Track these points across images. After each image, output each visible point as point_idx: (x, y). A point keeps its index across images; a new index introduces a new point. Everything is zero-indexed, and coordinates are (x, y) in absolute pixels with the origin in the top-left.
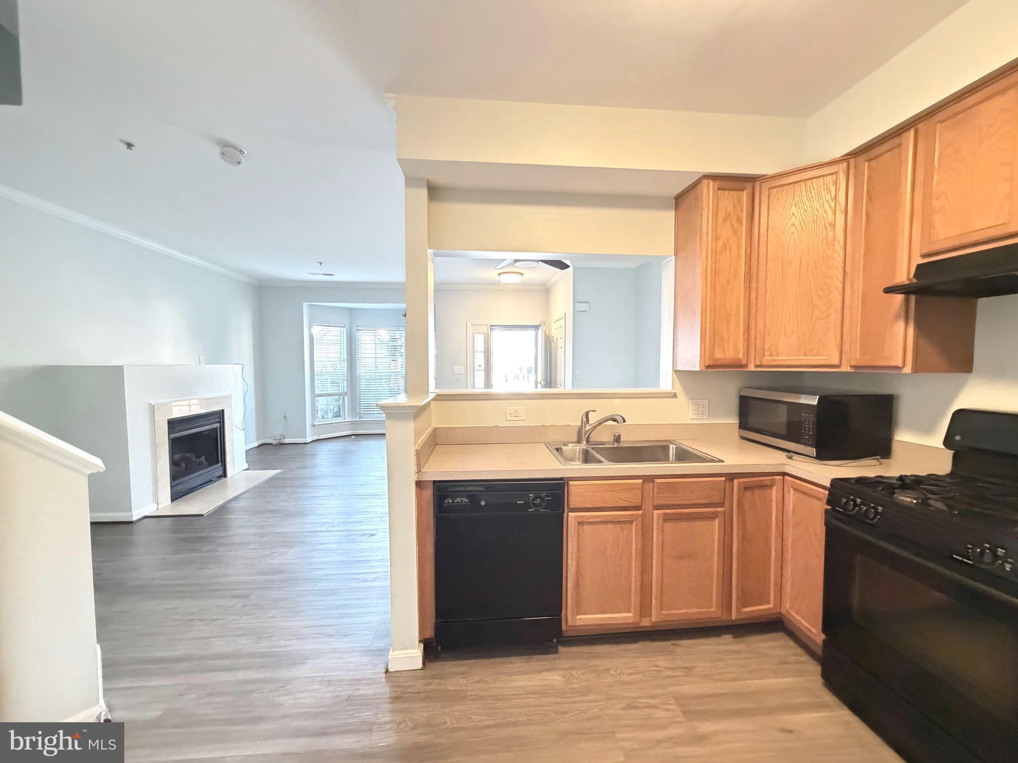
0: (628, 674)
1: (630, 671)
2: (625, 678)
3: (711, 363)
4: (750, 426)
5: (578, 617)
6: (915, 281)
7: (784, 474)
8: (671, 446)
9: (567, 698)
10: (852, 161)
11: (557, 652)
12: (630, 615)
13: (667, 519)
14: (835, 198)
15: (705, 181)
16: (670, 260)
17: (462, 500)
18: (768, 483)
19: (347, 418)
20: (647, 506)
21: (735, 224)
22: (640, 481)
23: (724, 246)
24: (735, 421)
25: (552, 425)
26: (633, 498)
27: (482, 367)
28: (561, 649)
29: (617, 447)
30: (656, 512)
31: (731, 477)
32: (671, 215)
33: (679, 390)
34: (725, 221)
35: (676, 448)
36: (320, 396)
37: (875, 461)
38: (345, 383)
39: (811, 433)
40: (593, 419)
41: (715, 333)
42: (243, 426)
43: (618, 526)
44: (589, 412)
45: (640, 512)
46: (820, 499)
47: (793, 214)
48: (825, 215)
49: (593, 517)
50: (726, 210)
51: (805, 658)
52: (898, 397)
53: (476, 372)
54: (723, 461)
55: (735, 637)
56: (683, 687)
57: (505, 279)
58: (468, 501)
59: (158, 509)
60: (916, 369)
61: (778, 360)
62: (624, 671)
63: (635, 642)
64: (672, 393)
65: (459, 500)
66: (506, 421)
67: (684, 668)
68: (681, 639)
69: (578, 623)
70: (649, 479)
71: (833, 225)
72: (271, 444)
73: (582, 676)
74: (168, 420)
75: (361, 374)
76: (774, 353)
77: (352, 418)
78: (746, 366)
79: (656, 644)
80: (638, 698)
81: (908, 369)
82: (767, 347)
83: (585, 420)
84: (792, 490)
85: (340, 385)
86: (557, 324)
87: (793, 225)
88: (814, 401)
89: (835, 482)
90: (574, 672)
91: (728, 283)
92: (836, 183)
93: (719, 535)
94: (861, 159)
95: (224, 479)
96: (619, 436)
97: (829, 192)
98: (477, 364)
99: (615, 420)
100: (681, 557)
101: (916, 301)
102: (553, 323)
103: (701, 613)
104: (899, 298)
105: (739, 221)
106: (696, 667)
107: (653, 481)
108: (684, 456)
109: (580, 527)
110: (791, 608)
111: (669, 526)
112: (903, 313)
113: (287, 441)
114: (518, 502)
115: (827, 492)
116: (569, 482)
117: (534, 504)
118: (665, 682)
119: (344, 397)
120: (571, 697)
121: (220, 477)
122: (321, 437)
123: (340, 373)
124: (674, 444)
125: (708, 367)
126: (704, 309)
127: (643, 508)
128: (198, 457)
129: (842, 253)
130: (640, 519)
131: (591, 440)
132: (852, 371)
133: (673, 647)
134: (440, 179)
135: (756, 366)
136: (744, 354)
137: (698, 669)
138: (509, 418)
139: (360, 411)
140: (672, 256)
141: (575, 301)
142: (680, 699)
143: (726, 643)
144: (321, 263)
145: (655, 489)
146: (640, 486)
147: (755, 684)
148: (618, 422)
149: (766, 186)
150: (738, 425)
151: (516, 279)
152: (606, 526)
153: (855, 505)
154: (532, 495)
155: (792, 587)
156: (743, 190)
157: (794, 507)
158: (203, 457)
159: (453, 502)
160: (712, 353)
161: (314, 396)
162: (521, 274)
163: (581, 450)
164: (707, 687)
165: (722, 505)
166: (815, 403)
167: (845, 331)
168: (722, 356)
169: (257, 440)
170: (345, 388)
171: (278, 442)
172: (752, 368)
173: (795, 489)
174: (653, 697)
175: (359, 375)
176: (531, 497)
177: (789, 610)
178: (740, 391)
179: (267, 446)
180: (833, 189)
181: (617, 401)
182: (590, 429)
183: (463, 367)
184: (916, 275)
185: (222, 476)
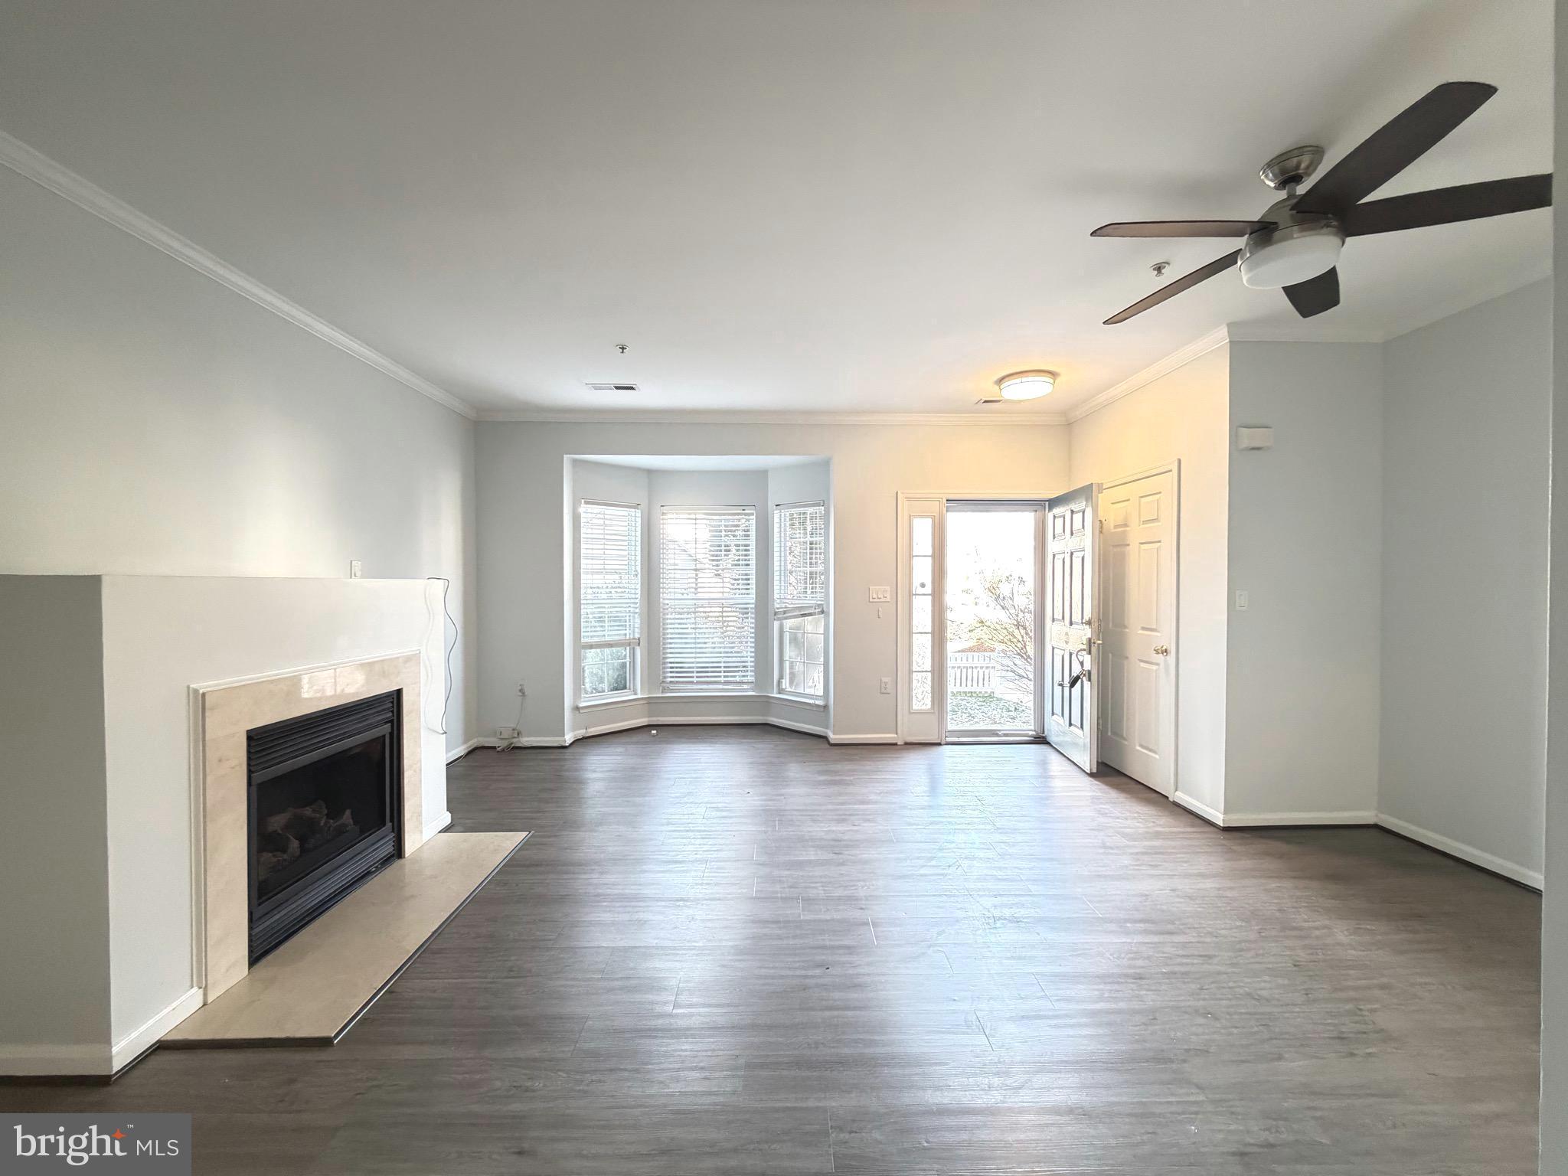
19: (639, 691)
27: (928, 589)
36: (591, 646)
38: (638, 620)
42: (444, 726)
53: (916, 600)
59: (205, 1004)
72: (494, 748)
74: (248, 731)
75: (667, 602)
77: (649, 693)
85: (628, 624)
86: (1128, 491)
95: (398, 863)
98: (916, 583)
113: (526, 741)
119: (634, 648)
121: (387, 861)
122: (594, 731)
123: (629, 601)
128: (334, 813)
139: (665, 678)
144: (623, 348)
158: (348, 812)
161: (580, 647)
162: (1053, 374)
169: (467, 739)
170: (637, 630)
171: (504, 744)
175: (664, 604)
179: (485, 751)
183: (888, 588)
185: (393, 856)
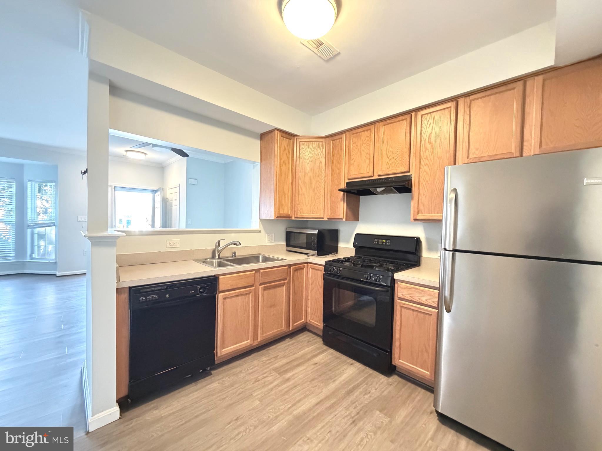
0: (251, 369)
1: (251, 367)
2: (251, 371)
3: (279, 216)
4: (291, 245)
5: (223, 350)
6: (346, 188)
7: (307, 263)
8: (260, 256)
9: (224, 391)
10: (327, 139)
11: (211, 374)
12: (249, 341)
13: (265, 289)
14: (322, 151)
15: (276, 131)
16: (257, 164)
17: (153, 296)
18: (302, 267)
20: (257, 284)
21: (287, 153)
22: (254, 272)
23: (284, 163)
24: (284, 243)
25: (196, 249)
26: (250, 281)
28: (213, 372)
29: (235, 259)
30: (260, 287)
31: (290, 266)
32: (259, 142)
33: (262, 229)
34: (284, 151)
35: (263, 257)
37: (334, 255)
39: (315, 245)
40: (222, 244)
41: (280, 202)
43: (243, 297)
44: (220, 240)
45: (254, 288)
46: (321, 270)
47: (308, 154)
48: (319, 157)
49: (232, 294)
50: (284, 146)
51: (316, 337)
52: (339, 230)
54: (286, 260)
55: (290, 339)
56: (276, 364)
57: (130, 155)
58: (157, 296)
60: (346, 220)
61: (303, 215)
62: (248, 369)
63: (250, 355)
64: (259, 230)
65: (150, 297)
66: (166, 248)
67: (274, 357)
68: (269, 347)
69: (223, 354)
70: (257, 271)
71: (321, 162)
73: (228, 379)
76: (302, 212)
78: (291, 217)
79: (259, 353)
80: (258, 377)
81: (344, 220)
82: (299, 209)
83: (218, 245)
84: (310, 269)
86: (173, 191)
87: (308, 159)
88: (316, 232)
89: (326, 262)
90: (224, 379)
91: (285, 179)
92: (322, 146)
93: (285, 294)
94: (330, 139)
96: (235, 253)
97: (320, 149)
99: (235, 244)
100: (271, 306)
101: (346, 194)
102: (168, 190)
103: (279, 331)
104: (342, 193)
105: (289, 152)
106: (278, 355)
107: (259, 272)
108: (266, 259)
109: (225, 301)
110: (310, 319)
111: (266, 292)
112: (343, 199)
114: (191, 292)
115: (324, 267)
116: (219, 277)
117: (200, 292)
118: (268, 366)
120: (226, 390)
124: (262, 255)
125: (277, 217)
126: (276, 191)
127: (254, 285)
129: (324, 173)
130: (253, 292)
131: (220, 256)
132: (328, 220)
133: (267, 351)
134: (119, 82)
135: (295, 218)
136: (291, 212)
137: (280, 356)
138: (168, 246)
140: (259, 162)
141: (188, 178)
142: (276, 370)
143: (288, 342)
145: (260, 276)
146: (254, 275)
147: (301, 353)
148: (237, 245)
149: (299, 140)
150: (286, 245)
151: (142, 157)
152: (237, 298)
153: (333, 269)
154: (199, 287)
155: (310, 310)
156: (290, 139)
157: (311, 276)
159: (146, 299)
160: (279, 212)
162: (145, 154)
163: (217, 262)
164: (285, 361)
165: (286, 279)
166: (317, 233)
167: (325, 205)
168: (283, 213)
172: (293, 218)
173: (311, 268)
174: (265, 373)
176: (199, 288)
177: (310, 320)
178: (286, 229)
180: (321, 148)
181: (233, 234)
182: (221, 250)
184: (346, 186)
